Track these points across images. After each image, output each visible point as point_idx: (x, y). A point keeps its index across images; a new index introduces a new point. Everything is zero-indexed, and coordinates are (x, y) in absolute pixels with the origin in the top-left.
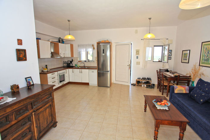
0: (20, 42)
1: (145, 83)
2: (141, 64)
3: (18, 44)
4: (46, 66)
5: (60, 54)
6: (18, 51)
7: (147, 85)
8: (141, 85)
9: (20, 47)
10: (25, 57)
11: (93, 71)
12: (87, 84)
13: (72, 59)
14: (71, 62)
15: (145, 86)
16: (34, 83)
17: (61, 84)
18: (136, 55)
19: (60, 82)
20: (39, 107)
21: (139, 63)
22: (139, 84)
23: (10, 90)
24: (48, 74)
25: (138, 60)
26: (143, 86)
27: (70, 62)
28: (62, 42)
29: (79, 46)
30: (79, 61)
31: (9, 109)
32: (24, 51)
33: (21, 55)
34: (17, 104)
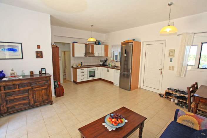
0: (39, 47)
1: (178, 97)
2: (176, 69)
3: (38, 48)
4: (82, 62)
5: (94, 54)
6: (37, 52)
7: (179, 101)
8: (171, 99)
9: (39, 50)
10: (41, 56)
11: (117, 71)
12: (112, 83)
13: (107, 59)
14: (106, 61)
15: (176, 102)
16: (46, 73)
17: (90, 79)
18: (169, 57)
19: (89, 77)
20: (36, 87)
21: (174, 68)
22: (169, 97)
23: (29, 74)
24: (77, 69)
25: (171, 64)
26: (172, 100)
27: (104, 61)
28: (97, 43)
29: (112, 46)
30: (112, 61)
31: (14, 82)
32: (41, 52)
33: (39, 55)
34: (20, 81)
